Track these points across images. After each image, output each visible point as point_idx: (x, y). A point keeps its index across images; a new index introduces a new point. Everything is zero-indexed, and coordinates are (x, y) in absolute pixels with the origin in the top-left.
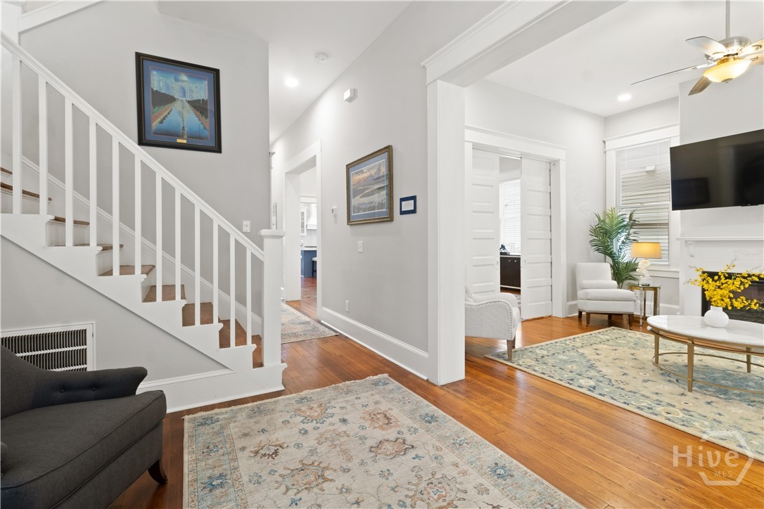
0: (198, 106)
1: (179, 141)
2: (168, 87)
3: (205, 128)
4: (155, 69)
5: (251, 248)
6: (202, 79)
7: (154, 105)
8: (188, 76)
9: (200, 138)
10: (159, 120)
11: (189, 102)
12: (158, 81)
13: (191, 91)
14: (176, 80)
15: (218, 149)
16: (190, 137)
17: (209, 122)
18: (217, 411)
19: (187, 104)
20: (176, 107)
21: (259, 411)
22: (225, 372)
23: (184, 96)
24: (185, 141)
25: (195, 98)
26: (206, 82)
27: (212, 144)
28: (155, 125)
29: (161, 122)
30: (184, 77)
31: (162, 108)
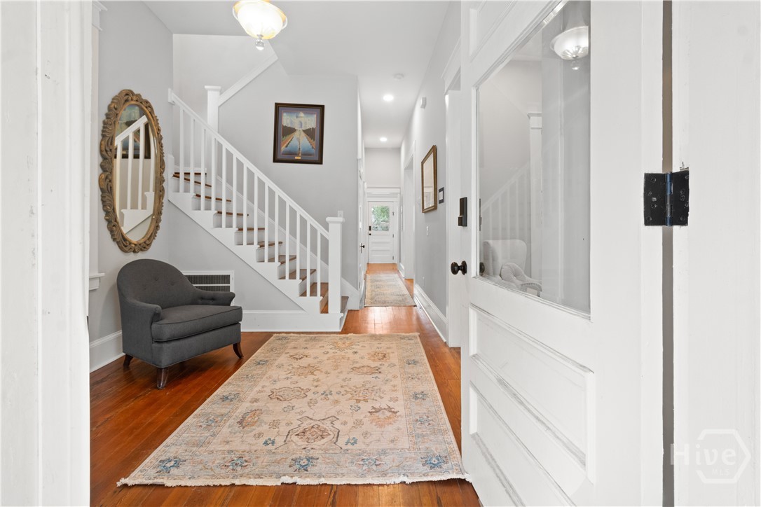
0: (309, 133)
1: (296, 158)
2: (292, 122)
3: (313, 148)
4: (286, 112)
5: (320, 230)
6: (312, 114)
7: (283, 136)
8: (304, 113)
9: (310, 155)
10: (286, 145)
11: (304, 131)
12: (287, 120)
13: (306, 123)
14: (297, 117)
15: (320, 162)
16: (304, 154)
17: (316, 143)
18: (292, 334)
19: (302, 132)
20: (296, 135)
21: (314, 339)
22: (303, 312)
23: (301, 127)
24: (300, 158)
25: (308, 128)
26: (315, 116)
27: (316, 158)
28: (283, 148)
29: (287, 147)
30: (302, 114)
31: (288, 137)
